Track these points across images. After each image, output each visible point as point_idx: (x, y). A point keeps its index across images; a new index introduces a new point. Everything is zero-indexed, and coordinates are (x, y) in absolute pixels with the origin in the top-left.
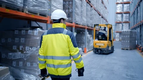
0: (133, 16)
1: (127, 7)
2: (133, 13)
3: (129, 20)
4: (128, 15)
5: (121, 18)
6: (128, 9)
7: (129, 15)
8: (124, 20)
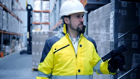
0: (53, 13)
1: (47, 5)
2: (54, 9)
3: (49, 21)
4: (47, 14)
5: (40, 18)
6: (47, 7)
7: (49, 14)
8: (43, 20)
